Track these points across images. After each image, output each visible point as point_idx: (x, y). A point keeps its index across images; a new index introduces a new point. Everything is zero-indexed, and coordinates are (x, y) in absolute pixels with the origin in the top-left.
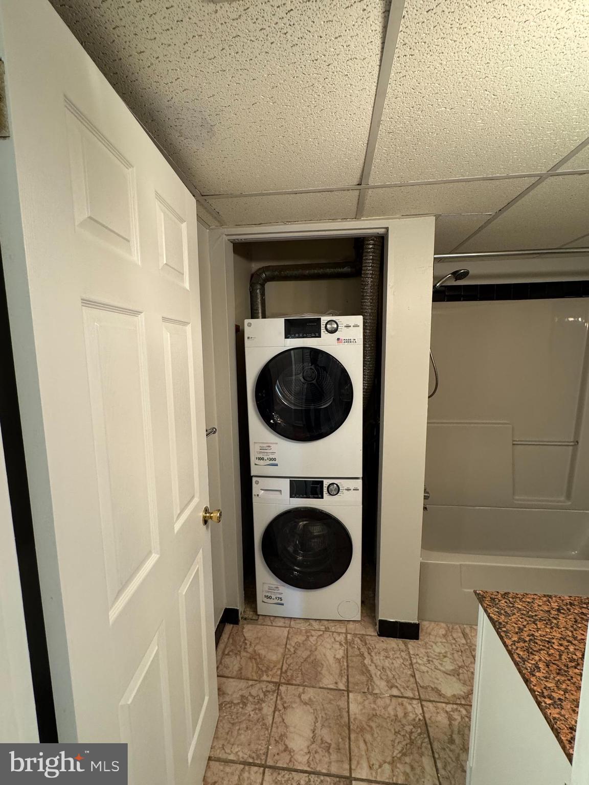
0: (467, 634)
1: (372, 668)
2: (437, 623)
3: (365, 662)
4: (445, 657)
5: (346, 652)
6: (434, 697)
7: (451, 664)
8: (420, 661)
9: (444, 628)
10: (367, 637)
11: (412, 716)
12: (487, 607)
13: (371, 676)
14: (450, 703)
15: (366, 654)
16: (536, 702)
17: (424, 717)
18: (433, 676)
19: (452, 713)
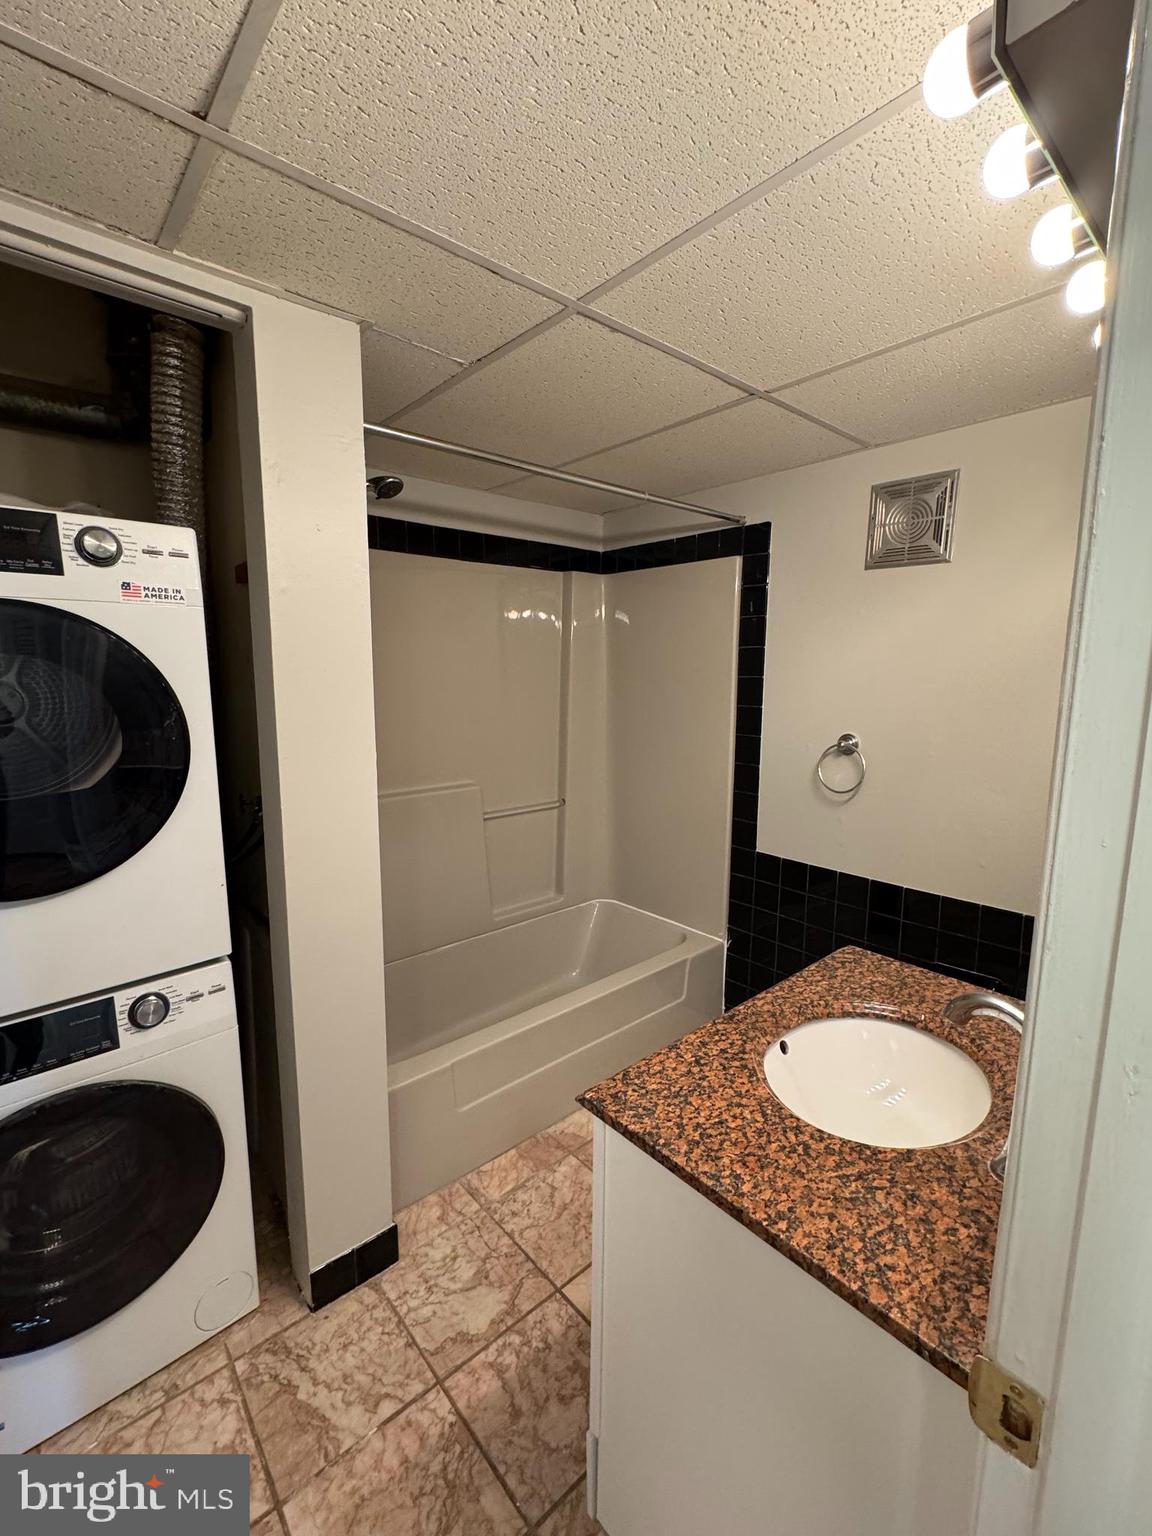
0: (476, 1189)
1: (322, 1400)
2: (420, 1203)
3: (302, 1396)
4: (454, 1259)
5: (242, 1412)
6: (459, 1354)
7: (469, 1265)
8: (413, 1303)
9: (437, 1204)
10: (287, 1334)
11: (434, 1431)
12: (616, 1117)
13: (324, 1419)
14: (491, 1343)
15: (297, 1377)
16: (766, 1240)
17: (458, 1413)
18: (447, 1314)
19: (500, 1360)
